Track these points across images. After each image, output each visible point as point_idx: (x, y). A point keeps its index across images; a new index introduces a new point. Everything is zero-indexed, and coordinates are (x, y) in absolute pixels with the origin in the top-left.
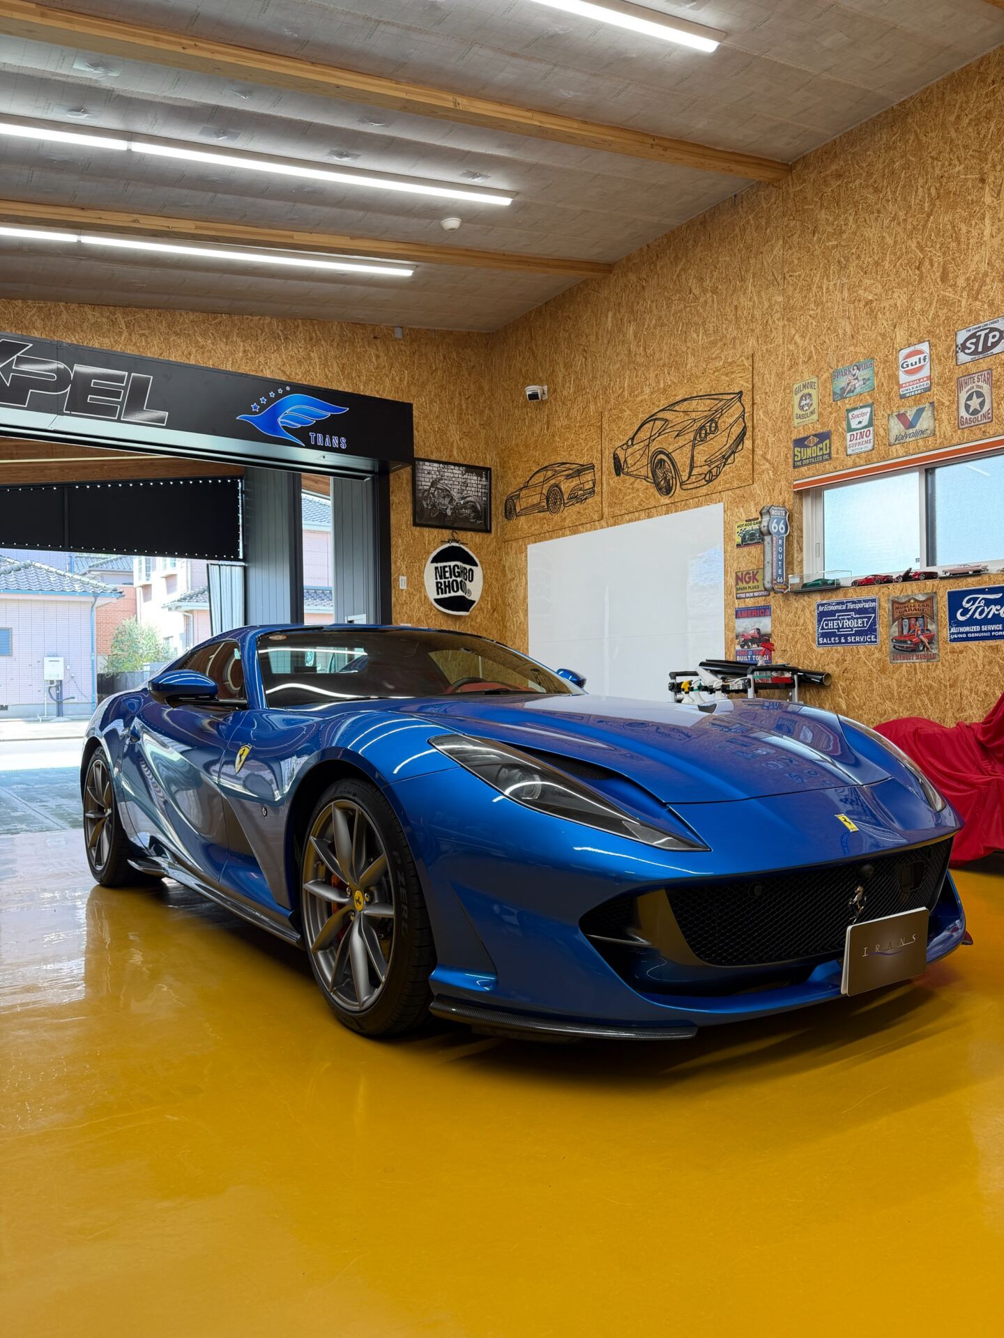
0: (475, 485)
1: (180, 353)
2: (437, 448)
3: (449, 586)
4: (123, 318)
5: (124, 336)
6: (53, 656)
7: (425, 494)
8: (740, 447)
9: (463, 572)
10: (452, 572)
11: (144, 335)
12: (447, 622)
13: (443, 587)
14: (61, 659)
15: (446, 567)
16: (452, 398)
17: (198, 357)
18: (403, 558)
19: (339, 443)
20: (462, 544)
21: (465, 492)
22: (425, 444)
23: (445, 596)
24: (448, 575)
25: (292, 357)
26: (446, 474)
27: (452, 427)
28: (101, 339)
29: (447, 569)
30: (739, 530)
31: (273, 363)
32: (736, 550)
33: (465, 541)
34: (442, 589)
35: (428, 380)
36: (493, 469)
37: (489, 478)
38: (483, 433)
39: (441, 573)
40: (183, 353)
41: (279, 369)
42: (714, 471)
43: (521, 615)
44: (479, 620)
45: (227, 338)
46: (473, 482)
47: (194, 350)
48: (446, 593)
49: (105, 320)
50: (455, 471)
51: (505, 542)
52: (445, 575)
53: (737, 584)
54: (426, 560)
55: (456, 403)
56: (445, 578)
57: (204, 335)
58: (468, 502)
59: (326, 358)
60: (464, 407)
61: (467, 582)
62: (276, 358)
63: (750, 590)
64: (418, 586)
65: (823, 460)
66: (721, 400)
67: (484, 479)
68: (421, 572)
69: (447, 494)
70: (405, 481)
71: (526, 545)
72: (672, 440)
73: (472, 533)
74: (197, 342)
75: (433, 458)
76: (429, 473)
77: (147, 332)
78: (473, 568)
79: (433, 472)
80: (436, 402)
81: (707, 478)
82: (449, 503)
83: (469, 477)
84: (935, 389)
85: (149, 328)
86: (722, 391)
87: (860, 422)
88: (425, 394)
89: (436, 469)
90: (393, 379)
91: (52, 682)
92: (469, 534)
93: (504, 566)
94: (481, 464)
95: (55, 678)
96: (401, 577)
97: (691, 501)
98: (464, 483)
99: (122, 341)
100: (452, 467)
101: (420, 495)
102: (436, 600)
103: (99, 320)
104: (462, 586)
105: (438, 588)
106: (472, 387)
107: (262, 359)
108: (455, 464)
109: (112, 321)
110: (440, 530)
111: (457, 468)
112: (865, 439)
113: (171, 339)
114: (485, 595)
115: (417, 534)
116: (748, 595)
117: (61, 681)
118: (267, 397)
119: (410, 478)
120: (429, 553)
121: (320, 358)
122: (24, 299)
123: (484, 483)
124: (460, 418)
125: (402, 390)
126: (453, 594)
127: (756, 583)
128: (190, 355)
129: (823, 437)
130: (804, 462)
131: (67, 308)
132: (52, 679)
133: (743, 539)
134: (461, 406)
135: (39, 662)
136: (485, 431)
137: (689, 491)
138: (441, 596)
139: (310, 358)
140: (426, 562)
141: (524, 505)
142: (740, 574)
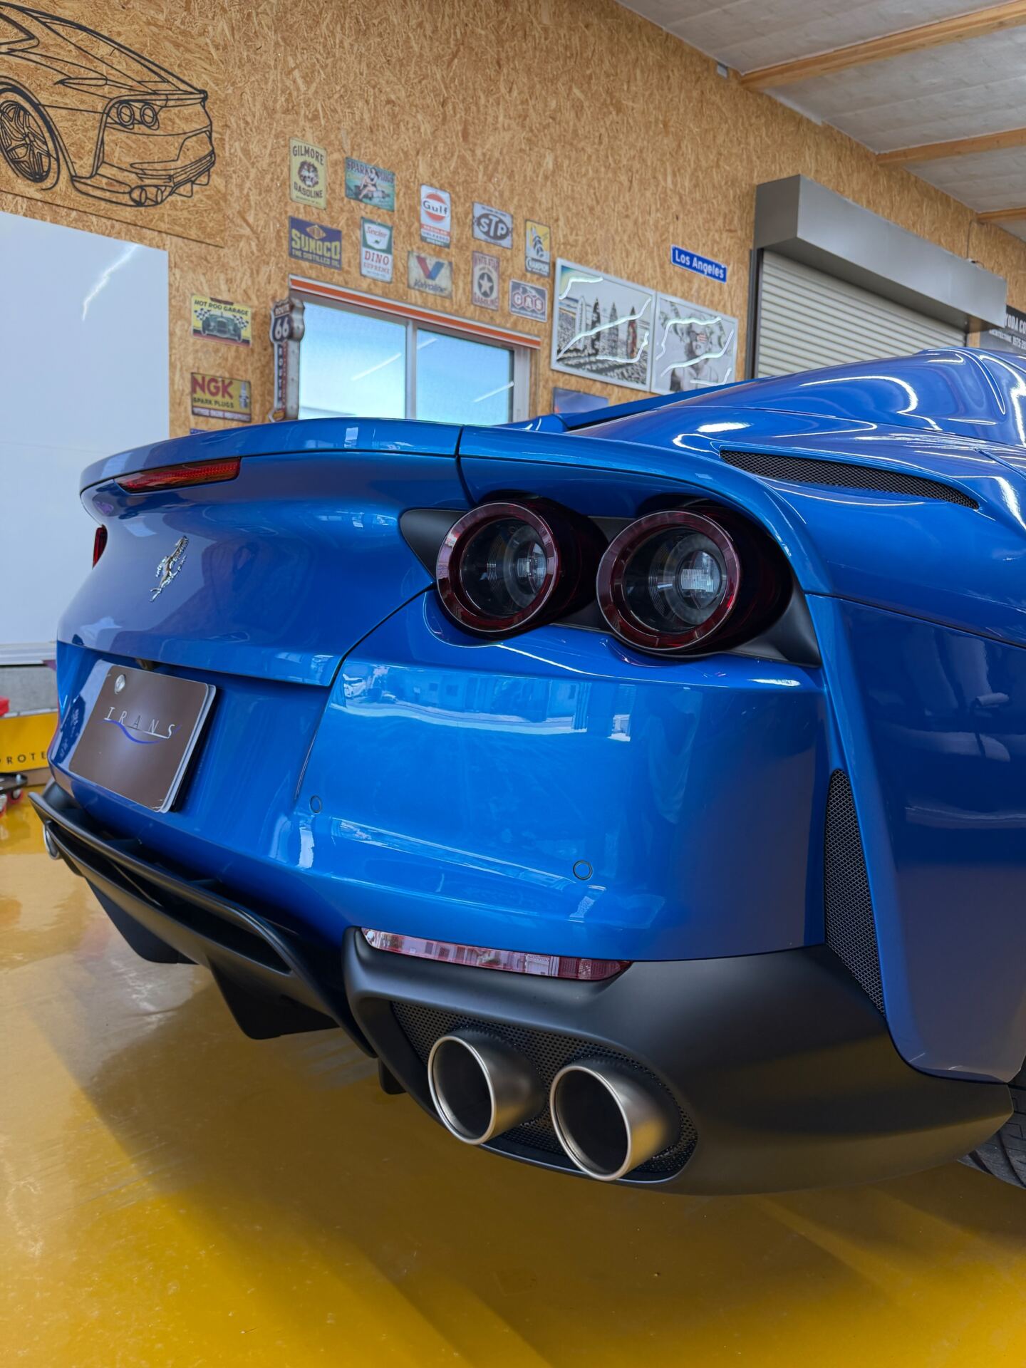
8: (203, 179)
30: (198, 307)
32: (192, 339)
42: (151, 192)
53: (194, 391)
63: (217, 407)
65: (331, 266)
66: (164, 80)
72: (50, 83)
81: (136, 195)
84: (453, 250)
86: (166, 66)
87: (377, 242)
97: (94, 219)
112: (382, 265)
116: (213, 413)
127: (227, 399)
129: (333, 235)
130: (306, 255)
133: (206, 324)
137: (91, 200)
142: (199, 378)
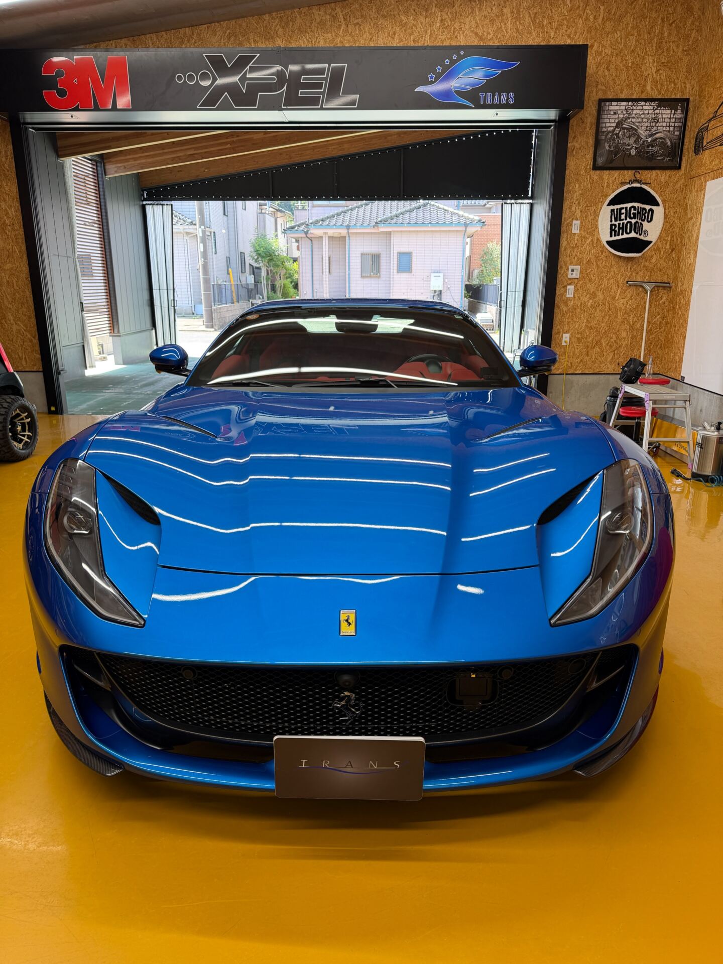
0: (667, 120)
1: (386, 34)
2: (627, 85)
3: (622, 228)
4: (342, 12)
5: (342, 28)
6: (437, 272)
7: (609, 136)
9: (641, 214)
10: (628, 214)
11: (358, 24)
12: (618, 263)
13: (617, 229)
14: (441, 275)
15: (623, 208)
16: (652, 27)
17: (402, 35)
18: (579, 203)
19: (508, 98)
20: (645, 184)
21: (655, 128)
22: (615, 83)
23: (617, 238)
24: (623, 217)
25: (485, 17)
26: (635, 112)
27: (649, 59)
28: (325, 35)
29: (623, 211)
31: (467, 27)
33: (648, 181)
34: (615, 231)
35: (626, 12)
36: (691, 99)
37: (686, 112)
38: (686, 59)
39: (616, 215)
40: (389, 34)
41: (473, 31)
43: (692, 256)
44: (654, 260)
45: (427, 11)
46: (665, 116)
47: (398, 29)
48: (619, 235)
49: (328, 17)
50: (645, 107)
51: (691, 178)
52: (620, 217)
54: (603, 203)
55: (657, 31)
56: (620, 220)
57: (407, 12)
58: (656, 140)
59: (518, 10)
60: (666, 34)
61: (645, 223)
62: (470, 22)
64: (591, 228)
67: (679, 112)
68: (596, 215)
69: (633, 132)
70: (588, 125)
71: (706, 182)
73: (658, 172)
74: (401, 20)
75: (623, 96)
76: (615, 113)
77: (360, 20)
78: (654, 208)
79: (619, 112)
80: (633, 35)
82: (635, 142)
83: (661, 112)
85: (362, 16)
88: (621, 28)
89: (623, 108)
90: (587, 19)
91: (435, 292)
92: (654, 173)
93: (687, 205)
94: (679, 96)
95: (437, 289)
96: (575, 222)
98: (654, 119)
99: (341, 34)
100: (643, 103)
101: (603, 137)
102: (608, 242)
103: (324, 18)
104: (637, 228)
105: (611, 230)
106: (679, 9)
107: (457, 25)
108: (645, 100)
109: (333, 16)
110: (622, 171)
111: (648, 103)
113: (380, 23)
114: (664, 235)
115: (596, 177)
117: (441, 291)
118: (443, 65)
119: (594, 121)
120: (606, 196)
121: (512, 12)
122: (270, 13)
123: (679, 116)
124: (659, 47)
125: (596, 28)
126: (625, 236)
128: (395, 34)
131: (300, 13)
132: (435, 289)
134: (662, 34)
135: (428, 277)
136: (688, 58)
138: (614, 238)
139: (503, 15)
140: (602, 206)
141: (710, 138)
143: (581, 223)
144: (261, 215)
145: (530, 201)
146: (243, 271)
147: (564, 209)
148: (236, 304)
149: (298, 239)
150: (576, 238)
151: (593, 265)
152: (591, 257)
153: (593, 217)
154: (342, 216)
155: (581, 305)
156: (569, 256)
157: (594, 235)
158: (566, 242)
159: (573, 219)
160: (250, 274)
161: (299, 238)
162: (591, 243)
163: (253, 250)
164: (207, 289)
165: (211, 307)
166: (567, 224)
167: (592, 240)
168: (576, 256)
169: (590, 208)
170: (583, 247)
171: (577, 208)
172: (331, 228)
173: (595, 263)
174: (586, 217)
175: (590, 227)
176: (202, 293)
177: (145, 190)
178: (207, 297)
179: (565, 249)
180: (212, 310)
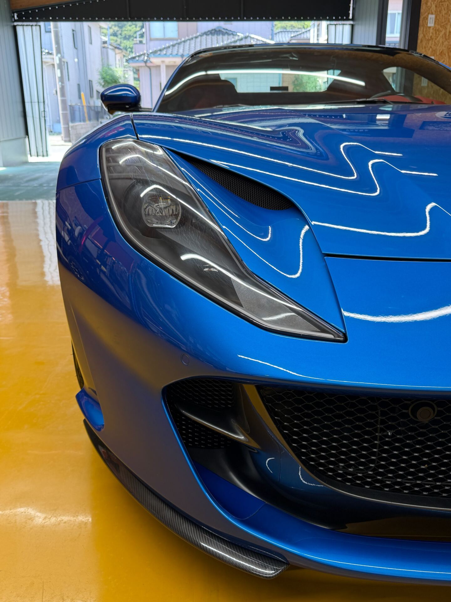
68: (449, 10)
96: (430, 16)
143: (436, 17)
144: (105, 49)
145: (351, 22)
146: (92, 96)
147: (422, 4)
148: (88, 122)
149: (137, 68)
150: (431, 30)
151: (445, 56)
152: (444, 48)
153: (446, 11)
154: (176, 47)
155: (434, 93)
156: (425, 47)
157: (446, 29)
158: (422, 35)
159: (429, 14)
160: (97, 99)
161: (139, 67)
162: (444, 36)
163: (100, 77)
164: (64, 109)
165: (68, 124)
166: (424, 18)
167: (445, 33)
168: (431, 47)
169: (444, 3)
170: (437, 40)
171: (432, 3)
172: (169, 57)
173: (447, 54)
174: (440, 12)
175: (443, 21)
176: (61, 112)
177: (16, 12)
178: (65, 116)
179: (422, 41)
180: (68, 127)
